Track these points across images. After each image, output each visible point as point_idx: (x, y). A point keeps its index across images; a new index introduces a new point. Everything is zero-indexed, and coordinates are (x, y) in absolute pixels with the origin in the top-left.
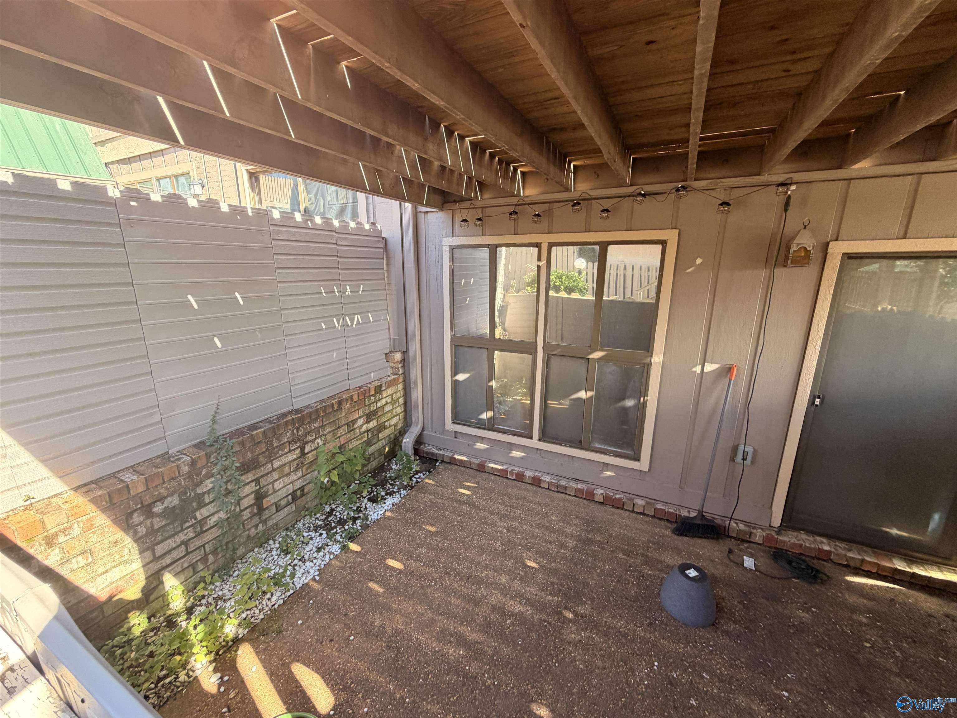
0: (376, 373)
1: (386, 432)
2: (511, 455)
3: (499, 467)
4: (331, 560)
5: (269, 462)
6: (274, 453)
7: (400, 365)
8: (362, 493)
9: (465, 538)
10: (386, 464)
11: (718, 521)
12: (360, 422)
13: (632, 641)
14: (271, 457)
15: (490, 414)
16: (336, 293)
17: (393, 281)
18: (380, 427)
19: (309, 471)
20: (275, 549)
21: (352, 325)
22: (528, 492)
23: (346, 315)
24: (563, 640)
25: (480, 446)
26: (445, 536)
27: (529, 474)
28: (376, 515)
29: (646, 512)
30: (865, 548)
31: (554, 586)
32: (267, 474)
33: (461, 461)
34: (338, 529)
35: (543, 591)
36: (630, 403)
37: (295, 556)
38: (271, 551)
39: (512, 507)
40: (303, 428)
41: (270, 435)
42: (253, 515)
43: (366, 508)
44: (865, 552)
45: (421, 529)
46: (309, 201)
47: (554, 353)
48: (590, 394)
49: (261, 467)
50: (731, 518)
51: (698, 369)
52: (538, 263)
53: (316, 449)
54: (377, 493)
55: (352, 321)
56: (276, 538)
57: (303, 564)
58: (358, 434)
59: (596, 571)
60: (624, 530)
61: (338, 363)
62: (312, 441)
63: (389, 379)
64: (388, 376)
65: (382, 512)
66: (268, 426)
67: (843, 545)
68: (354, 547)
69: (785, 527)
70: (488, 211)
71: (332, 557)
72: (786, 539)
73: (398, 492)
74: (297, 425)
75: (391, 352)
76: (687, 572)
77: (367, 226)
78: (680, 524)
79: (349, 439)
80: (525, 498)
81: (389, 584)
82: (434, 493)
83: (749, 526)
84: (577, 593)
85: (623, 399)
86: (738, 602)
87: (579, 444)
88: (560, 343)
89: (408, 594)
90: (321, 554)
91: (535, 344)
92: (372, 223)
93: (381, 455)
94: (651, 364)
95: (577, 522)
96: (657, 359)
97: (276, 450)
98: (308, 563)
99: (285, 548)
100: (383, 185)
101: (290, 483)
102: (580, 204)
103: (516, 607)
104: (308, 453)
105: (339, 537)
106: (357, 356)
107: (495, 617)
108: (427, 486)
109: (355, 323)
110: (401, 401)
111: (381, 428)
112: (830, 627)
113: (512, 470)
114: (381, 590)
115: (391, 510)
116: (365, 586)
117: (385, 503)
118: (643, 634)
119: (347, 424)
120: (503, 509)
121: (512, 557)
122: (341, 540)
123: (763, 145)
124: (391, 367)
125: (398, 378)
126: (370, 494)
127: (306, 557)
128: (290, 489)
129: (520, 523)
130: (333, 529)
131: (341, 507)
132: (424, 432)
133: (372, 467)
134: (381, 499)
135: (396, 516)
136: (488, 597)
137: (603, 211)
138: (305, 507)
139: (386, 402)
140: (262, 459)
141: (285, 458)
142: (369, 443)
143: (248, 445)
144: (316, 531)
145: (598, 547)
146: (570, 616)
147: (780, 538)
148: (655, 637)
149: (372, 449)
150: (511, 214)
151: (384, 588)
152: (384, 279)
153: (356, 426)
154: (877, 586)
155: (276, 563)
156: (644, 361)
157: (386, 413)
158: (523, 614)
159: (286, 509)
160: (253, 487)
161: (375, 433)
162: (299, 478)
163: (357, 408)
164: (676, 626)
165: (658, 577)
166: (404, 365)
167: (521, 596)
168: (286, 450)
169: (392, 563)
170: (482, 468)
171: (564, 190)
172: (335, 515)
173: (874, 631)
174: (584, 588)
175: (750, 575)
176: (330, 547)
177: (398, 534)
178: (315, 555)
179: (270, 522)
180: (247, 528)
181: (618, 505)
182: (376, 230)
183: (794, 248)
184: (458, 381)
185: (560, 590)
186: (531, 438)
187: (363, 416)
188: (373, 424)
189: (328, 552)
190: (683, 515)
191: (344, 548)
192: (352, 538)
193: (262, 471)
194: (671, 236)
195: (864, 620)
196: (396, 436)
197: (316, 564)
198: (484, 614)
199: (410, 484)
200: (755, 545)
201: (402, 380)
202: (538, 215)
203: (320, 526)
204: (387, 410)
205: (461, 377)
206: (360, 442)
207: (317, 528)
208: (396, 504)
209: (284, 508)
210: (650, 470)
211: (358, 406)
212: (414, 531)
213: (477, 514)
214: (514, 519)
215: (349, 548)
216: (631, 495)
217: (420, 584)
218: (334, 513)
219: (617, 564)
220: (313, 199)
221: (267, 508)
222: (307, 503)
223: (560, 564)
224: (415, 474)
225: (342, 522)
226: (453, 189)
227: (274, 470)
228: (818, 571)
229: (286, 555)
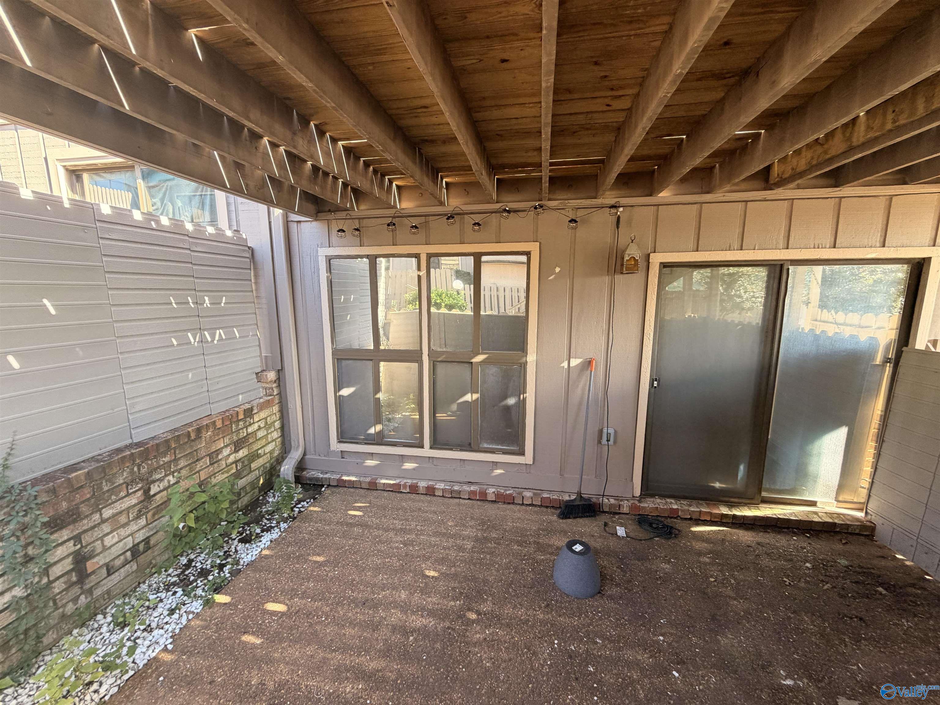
0: (244, 395)
1: (260, 462)
2: (403, 467)
3: (392, 482)
4: (189, 620)
5: (96, 512)
6: (103, 499)
7: (274, 385)
8: (231, 534)
9: (358, 561)
10: (261, 498)
11: (594, 500)
12: (226, 452)
13: (532, 627)
14: (99, 505)
15: (379, 427)
16: (191, 304)
17: (263, 294)
18: (252, 456)
19: (156, 517)
20: (106, 625)
21: (213, 341)
22: (423, 502)
23: (205, 330)
24: (467, 643)
25: (370, 463)
26: (335, 563)
27: (422, 484)
28: (249, 556)
29: (534, 503)
30: (700, 502)
31: (455, 591)
32: (93, 528)
33: (350, 481)
34: (199, 582)
35: (444, 598)
36: (511, 401)
37: (137, 627)
38: (100, 627)
39: (407, 520)
40: (148, 464)
41: (96, 476)
42: (70, 585)
43: (236, 551)
44: (701, 504)
45: (306, 561)
46: (153, 206)
47: (439, 359)
48: (475, 396)
49: (83, 519)
50: (603, 495)
51: (565, 364)
52: (419, 273)
53: (165, 489)
54: (251, 532)
55: (213, 336)
56: (108, 610)
57: (148, 635)
58: (224, 466)
59: (494, 566)
60: (516, 523)
61: (194, 385)
62: (161, 480)
63: (261, 400)
64: (260, 398)
65: (257, 552)
66: (94, 465)
67: (685, 502)
68: (221, 598)
69: (644, 495)
70: (365, 222)
71: (191, 616)
72: (646, 505)
73: (277, 526)
74: (138, 461)
75: (263, 371)
76: (574, 548)
77: (229, 233)
78: (563, 508)
79: (212, 473)
80: (420, 509)
81: (269, 633)
82: (321, 520)
83: (618, 500)
84: (478, 592)
85: (505, 397)
86: (617, 567)
87: (469, 447)
88: (444, 350)
89: (294, 637)
90: (176, 616)
91: (420, 352)
92: (235, 231)
93: (255, 488)
94: (526, 362)
95: (472, 523)
96: (531, 358)
97: (106, 495)
98: (156, 632)
99: (121, 620)
100: (247, 185)
101: (129, 536)
102: (453, 217)
103: (417, 621)
104: (155, 495)
105: (201, 591)
106: (220, 377)
107: (397, 638)
108: (312, 515)
109: (217, 338)
110: (277, 424)
111: (254, 456)
112: (686, 572)
113: (406, 483)
114: (258, 641)
115: (268, 548)
116: (237, 641)
117: (261, 541)
118: (542, 616)
119: (208, 455)
120: (398, 524)
121: (410, 571)
122: (203, 594)
123: (597, 175)
124: (263, 388)
125: (273, 400)
126: (241, 534)
127: (154, 625)
128: (129, 542)
129: (416, 535)
130: (191, 583)
131: (203, 555)
132: (307, 457)
133: (244, 503)
134: (256, 537)
135: (275, 553)
136: (388, 618)
137: (475, 224)
138: (151, 563)
139: (259, 426)
140: (84, 509)
141: (121, 503)
142: (238, 475)
143: (62, 492)
144: (168, 590)
145: (495, 543)
146: (474, 616)
147: (642, 505)
148: (553, 617)
149: (242, 483)
150: (388, 225)
151: (262, 637)
152: (252, 291)
153: (220, 457)
154: (712, 531)
155: (107, 642)
156: (521, 361)
157: (259, 439)
158: (426, 627)
159: (122, 570)
160: (70, 547)
161: (246, 463)
162: (143, 528)
163: (221, 436)
164: (570, 602)
165: (550, 560)
166: (279, 385)
167: (423, 609)
168: (123, 494)
169: (271, 606)
170: (373, 486)
171: (438, 204)
172: (195, 566)
173: (715, 567)
174: (485, 586)
175: (623, 542)
176: (188, 605)
177: (279, 573)
178: (167, 619)
179: (97, 590)
180: (60, 604)
181: (509, 500)
182: (241, 238)
183: (627, 258)
184: (343, 396)
185: (461, 593)
186: (422, 447)
187: (230, 444)
188: (242, 453)
189: (185, 612)
190: (565, 500)
191: (208, 603)
192: (217, 590)
193: (85, 524)
194: (534, 248)
195: (707, 560)
196: (272, 464)
197: (167, 630)
198: (384, 637)
199: (291, 515)
200: (623, 516)
201: (277, 401)
202: (416, 227)
203: (174, 584)
204: (260, 436)
205: (345, 392)
206: (226, 475)
207: (168, 587)
208: (275, 540)
209: (121, 568)
210: (534, 463)
211: (223, 433)
212: (297, 566)
213: (371, 533)
214: (410, 531)
215: (214, 602)
216: (520, 490)
217: (308, 622)
218: (193, 564)
219: (513, 555)
220: (159, 204)
221: (93, 572)
222: (154, 558)
223: (460, 567)
224: (297, 504)
225: (204, 573)
226: (327, 196)
227: (103, 521)
228: (672, 528)
229: (122, 629)
